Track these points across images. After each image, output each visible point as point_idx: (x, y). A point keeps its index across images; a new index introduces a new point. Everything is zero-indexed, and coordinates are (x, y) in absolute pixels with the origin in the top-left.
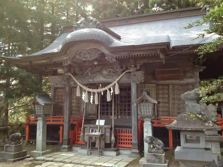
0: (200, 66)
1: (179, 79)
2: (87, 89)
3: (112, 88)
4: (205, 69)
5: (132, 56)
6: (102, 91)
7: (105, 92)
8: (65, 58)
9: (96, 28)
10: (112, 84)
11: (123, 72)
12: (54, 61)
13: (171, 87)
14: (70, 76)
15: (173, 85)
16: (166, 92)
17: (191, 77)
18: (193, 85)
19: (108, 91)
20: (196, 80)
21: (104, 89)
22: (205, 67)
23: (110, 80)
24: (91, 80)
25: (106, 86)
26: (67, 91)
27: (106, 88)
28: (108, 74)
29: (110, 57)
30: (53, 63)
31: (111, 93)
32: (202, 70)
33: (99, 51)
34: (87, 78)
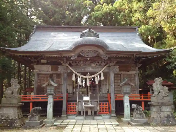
0: (140, 64)
1: (128, 71)
2: (81, 76)
3: (98, 76)
4: (141, 66)
5: (118, 56)
6: (92, 77)
7: (94, 78)
8: (73, 55)
9: (96, 37)
10: (99, 73)
11: (105, 65)
12: (64, 56)
13: (122, 76)
14: (67, 66)
15: (124, 74)
16: (119, 78)
17: (134, 70)
18: (135, 75)
19: (96, 78)
20: (137, 72)
21: (93, 76)
22: (141, 65)
23: (96, 70)
24: (83, 70)
25: (95, 74)
26: (65, 76)
27: (95, 76)
28: (95, 66)
29: (105, 57)
30: (63, 57)
31: (98, 79)
32: (139, 66)
33: (97, 52)
34: (80, 68)
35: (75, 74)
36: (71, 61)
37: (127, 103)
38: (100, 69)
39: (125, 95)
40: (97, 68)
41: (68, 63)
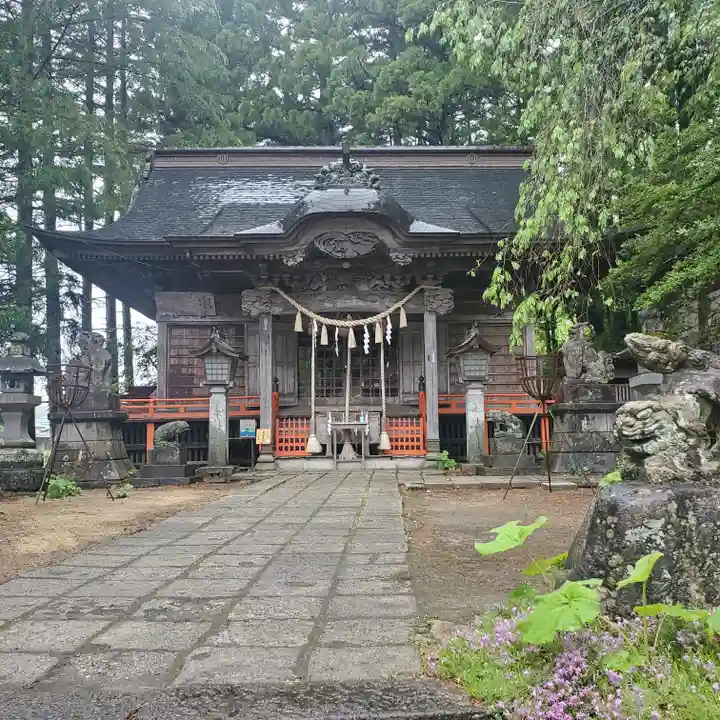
1: (495, 314)
2: (326, 321)
12: (258, 254)
14: (274, 291)
24: (327, 304)
28: (370, 291)
29: (402, 255)
30: (258, 257)
33: (374, 240)
34: (319, 298)
35: (303, 315)
36: (285, 276)
37: (475, 410)
38: (387, 301)
39: (471, 386)
40: (376, 298)
41: (277, 280)
